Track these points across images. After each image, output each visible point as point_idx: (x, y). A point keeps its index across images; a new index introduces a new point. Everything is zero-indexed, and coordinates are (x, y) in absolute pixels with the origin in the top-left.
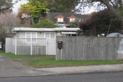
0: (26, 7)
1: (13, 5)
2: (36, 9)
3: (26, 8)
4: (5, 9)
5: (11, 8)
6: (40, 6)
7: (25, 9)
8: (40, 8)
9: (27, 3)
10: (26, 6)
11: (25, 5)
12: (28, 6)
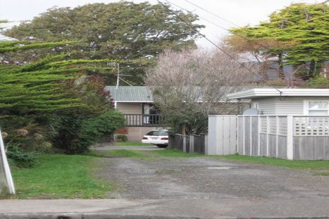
0: (256, 33)
1: (198, 29)
2: (306, 39)
3: (258, 37)
4: (163, 39)
5: (189, 38)
6: (324, 32)
7: (253, 38)
8: (324, 36)
9: (259, 24)
10: (255, 31)
11: (251, 29)
12: (266, 30)
